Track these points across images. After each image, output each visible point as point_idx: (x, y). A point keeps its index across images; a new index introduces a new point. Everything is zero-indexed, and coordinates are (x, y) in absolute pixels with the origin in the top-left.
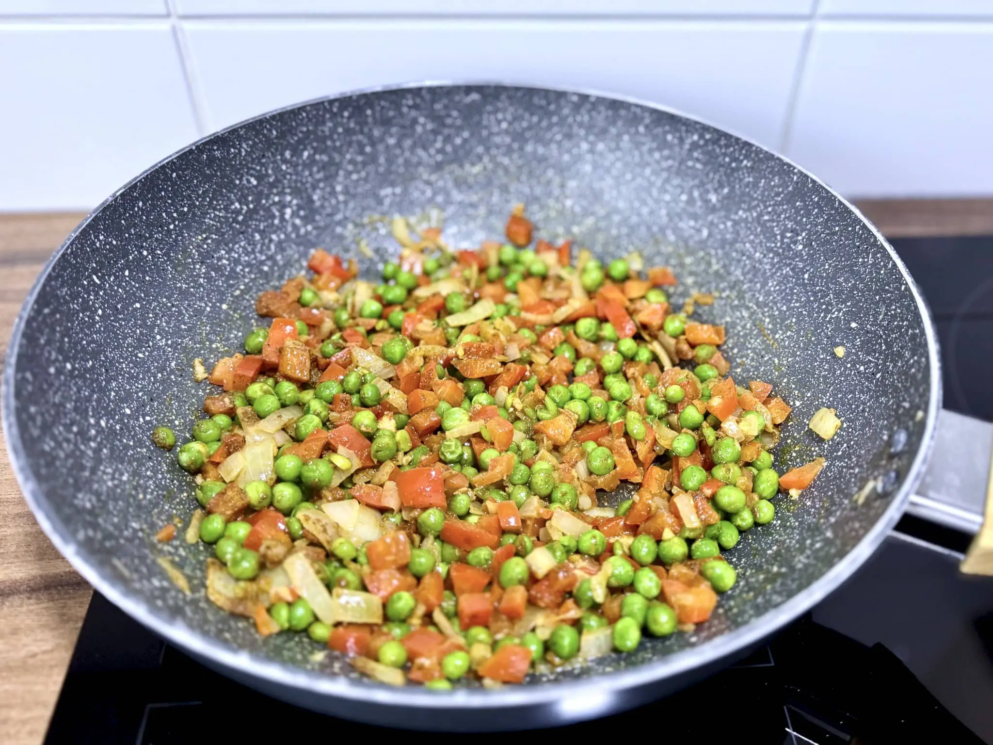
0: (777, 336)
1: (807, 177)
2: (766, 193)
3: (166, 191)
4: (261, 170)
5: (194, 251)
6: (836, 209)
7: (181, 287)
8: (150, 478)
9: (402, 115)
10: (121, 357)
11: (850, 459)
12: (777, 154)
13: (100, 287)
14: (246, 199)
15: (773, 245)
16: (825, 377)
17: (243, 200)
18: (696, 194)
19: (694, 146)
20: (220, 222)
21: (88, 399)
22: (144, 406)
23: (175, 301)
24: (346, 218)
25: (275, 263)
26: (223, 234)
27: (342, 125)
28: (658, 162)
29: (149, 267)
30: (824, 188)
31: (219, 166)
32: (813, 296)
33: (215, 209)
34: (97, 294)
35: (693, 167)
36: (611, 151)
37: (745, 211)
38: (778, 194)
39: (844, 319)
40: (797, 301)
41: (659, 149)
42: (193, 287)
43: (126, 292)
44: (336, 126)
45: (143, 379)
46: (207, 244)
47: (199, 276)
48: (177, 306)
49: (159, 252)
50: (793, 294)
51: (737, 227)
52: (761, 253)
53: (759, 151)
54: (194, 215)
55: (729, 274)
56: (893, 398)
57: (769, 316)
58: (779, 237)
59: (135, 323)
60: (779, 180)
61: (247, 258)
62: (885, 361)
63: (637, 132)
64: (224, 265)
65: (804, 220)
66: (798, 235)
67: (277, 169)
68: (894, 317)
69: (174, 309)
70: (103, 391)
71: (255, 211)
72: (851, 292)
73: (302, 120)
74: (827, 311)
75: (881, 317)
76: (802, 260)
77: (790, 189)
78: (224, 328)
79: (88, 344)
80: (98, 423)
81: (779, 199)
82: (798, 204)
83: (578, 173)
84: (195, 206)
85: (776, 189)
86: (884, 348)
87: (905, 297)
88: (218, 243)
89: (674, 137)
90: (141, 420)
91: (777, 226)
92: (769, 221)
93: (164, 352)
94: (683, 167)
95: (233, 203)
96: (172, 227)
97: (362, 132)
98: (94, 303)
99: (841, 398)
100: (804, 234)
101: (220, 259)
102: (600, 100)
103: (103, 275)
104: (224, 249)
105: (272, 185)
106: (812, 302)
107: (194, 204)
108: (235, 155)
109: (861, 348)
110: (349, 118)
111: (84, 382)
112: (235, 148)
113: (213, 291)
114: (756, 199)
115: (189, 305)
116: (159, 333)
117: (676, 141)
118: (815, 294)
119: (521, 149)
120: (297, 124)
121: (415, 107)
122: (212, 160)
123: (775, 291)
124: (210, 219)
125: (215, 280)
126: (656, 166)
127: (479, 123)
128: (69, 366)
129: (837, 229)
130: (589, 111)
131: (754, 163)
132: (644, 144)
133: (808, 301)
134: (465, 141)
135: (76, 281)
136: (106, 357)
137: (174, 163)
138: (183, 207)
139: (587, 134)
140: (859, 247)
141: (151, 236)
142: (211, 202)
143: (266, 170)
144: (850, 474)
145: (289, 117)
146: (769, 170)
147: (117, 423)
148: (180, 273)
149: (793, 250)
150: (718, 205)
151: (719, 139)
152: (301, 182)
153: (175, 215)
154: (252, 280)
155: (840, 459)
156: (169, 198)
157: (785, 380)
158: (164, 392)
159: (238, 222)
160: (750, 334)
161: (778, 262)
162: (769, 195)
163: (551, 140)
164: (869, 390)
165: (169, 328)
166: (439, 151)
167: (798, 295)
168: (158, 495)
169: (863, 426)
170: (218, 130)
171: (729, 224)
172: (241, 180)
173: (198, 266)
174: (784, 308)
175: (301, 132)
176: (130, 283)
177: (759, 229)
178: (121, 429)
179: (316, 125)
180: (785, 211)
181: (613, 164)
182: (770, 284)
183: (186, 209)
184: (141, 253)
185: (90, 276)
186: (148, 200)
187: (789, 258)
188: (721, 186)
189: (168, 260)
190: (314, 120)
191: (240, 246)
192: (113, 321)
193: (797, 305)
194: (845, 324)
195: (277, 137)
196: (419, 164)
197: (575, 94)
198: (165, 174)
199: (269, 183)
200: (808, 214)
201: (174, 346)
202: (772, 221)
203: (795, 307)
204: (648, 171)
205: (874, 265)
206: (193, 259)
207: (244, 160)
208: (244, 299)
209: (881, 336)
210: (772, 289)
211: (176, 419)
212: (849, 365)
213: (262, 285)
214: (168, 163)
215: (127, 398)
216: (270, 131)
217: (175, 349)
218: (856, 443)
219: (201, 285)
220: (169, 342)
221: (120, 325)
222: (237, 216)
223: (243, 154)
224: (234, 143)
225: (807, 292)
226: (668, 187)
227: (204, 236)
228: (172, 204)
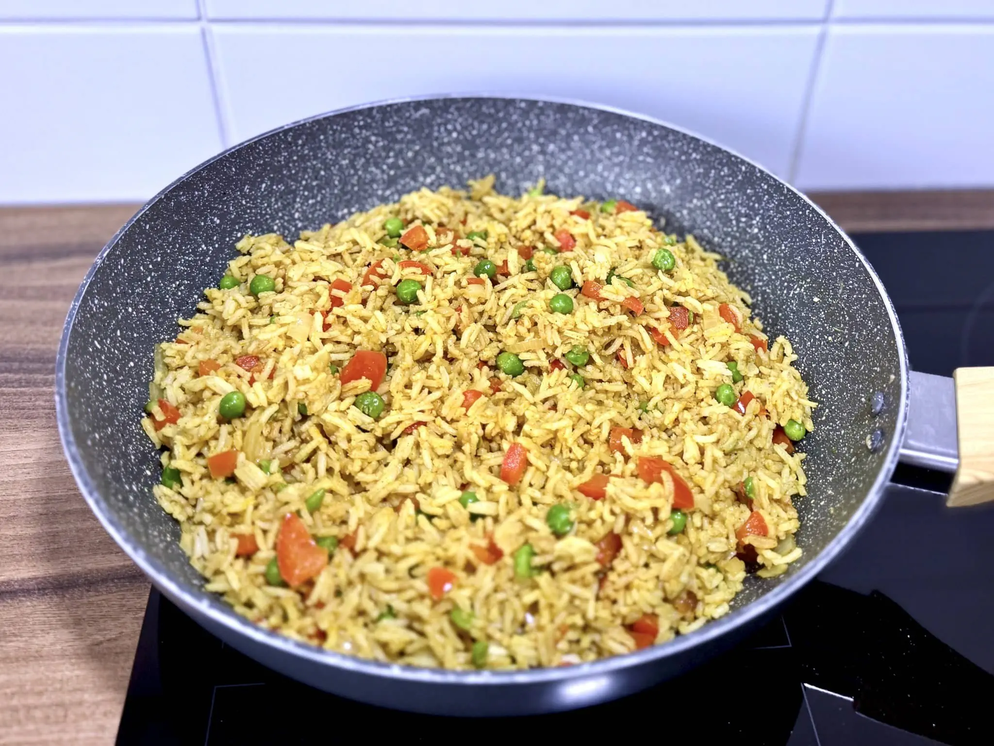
1: (754, 167)
2: (717, 183)
3: (141, 244)
4: (222, 209)
5: (170, 300)
6: (785, 196)
9: (354, 136)
10: (130, 419)
11: (835, 423)
12: (724, 148)
13: (101, 352)
14: (211, 240)
15: (730, 230)
17: (208, 241)
18: (649, 186)
19: (643, 142)
20: (190, 266)
21: (118, 466)
26: (194, 279)
27: (297, 153)
28: (609, 159)
29: (135, 323)
30: (771, 177)
31: (186, 211)
33: (184, 254)
34: (100, 359)
35: (644, 161)
36: (563, 151)
37: (698, 199)
38: (729, 183)
39: (806, 295)
40: (760, 281)
41: (608, 146)
43: (121, 352)
44: (291, 155)
46: (181, 291)
49: (141, 306)
50: (754, 274)
51: (694, 215)
52: (720, 237)
53: (706, 145)
54: (167, 263)
56: (863, 363)
58: (734, 222)
59: (133, 382)
60: (729, 170)
62: (850, 330)
63: (587, 132)
65: (756, 205)
66: (752, 219)
67: (237, 205)
68: (852, 291)
70: (125, 456)
71: (221, 250)
72: (809, 269)
73: (258, 153)
74: (789, 288)
75: (840, 291)
76: (759, 242)
77: (740, 178)
79: (104, 411)
80: (131, 488)
81: (730, 187)
82: (749, 191)
83: (531, 173)
84: (167, 254)
85: (726, 179)
86: (847, 319)
87: (861, 273)
88: (190, 288)
89: (623, 135)
91: (731, 212)
92: (723, 207)
94: (634, 162)
95: (200, 246)
96: (149, 279)
97: (316, 157)
98: (99, 369)
99: (816, 367)
100: (758, 219)
102: (548, 105)
103: (102, 339)
104: (196, 294)
105: (234, 222)
106: (774, 280)
107: (166, 252)
108: (199, 196)
109: (826, 319)
110: (303, 146)
112: (198, 191)
114: (708, 188)
117: (625, 138)
118: (775, 273)
119: (473, 156)
120: (255, 158)
121: (366, 127)
122: (179, 204)
123: (738, 272)
124: (181, 265)
126: (607, 162)
127: (429, 136)
128: (96, 436)
129: (788, 213)
130: (538, 116)
131: (703, 155)
132: (594, 143)
133: (770, 279)
134: (417, 153)
135: (85, 350)
136: (119, 421)
137: (147, 215)
138: (157, 257)
139: (537, 137)
140: (811, 229)
141: (133, 292)
142: (180, 248)
143: (228, 208)
144: (837, 435)
145: (247, 152)
146: (717, 161)
148: (161, 324)
149: (748, 233)
151: (667, 136)
152: (260, 214)
153: (151, 266)
155: (825, 423)
156: (145, 250)
159: (206, 264)
161: (736, 246)
162: (720, 184)
163: (502, 145)
164: (841, 358)
166: (390, 167)
167: (760, 275)
169: (841, 392)
171: (685, 212)
172: (205, 221)
173: (176, 315)
175: (258, 165)
176: (123, 343)
177: (714, 216)
179: (272, 156)
180: (737, 198)
181: (565, 163)
182: (732, 266)
183: (159, 259)
184: (126, 310)
185: (92, 343)
186: (127, 257)
187: (747, 241)
188: (673, 177)
189: (150, 313)
190: (270, 152)
192: (116, 384)
193: (761, 284)
194: (808, 299)
195: (236, 174)
196: (373, 181)
197: (522, 101)
198: (140, 226)
199: (231, 219)
200: (759, 200)
202: (726, 207)
203: (758, 286)
204: (600, 168)
205: (827, 244)
206: (170, 308)
207: (207, 200)
209: (843, 308)
210: (735, 270)
212: (817, 337)
214: (142, 216)
216: (230, 168)
218: (837, 407)
221: (122, 387)
222: (204, 258)
223: (206, 195)
224: (197, 185)
226: (622, 181)
227: (178, 283)
228: (146, 257)
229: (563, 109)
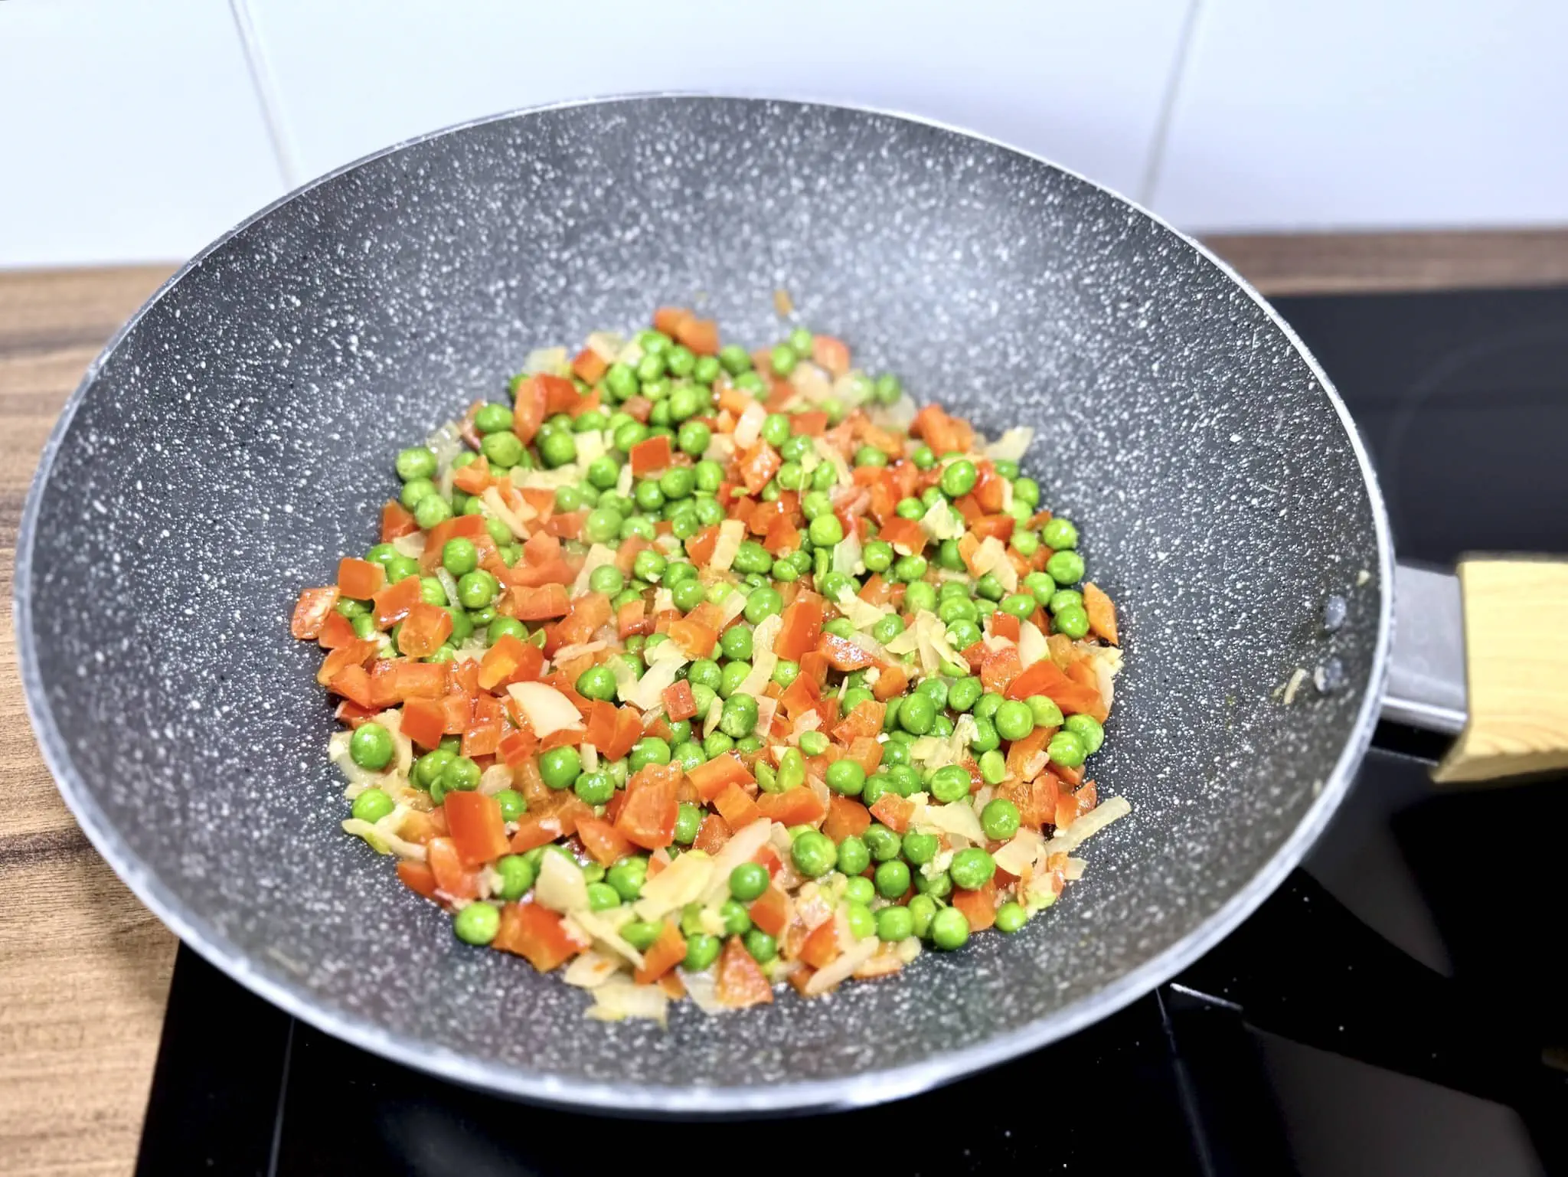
0: (1118, 458)
1: (1148, 219)
2: (1086, 244)
3: (170, 341)
4: (303, 282)
5: (227, 430)
6: (1197, 268)
7: (220, 491)
8: (257, 802)
9: (507, 163)
10: (163, 621)
11: (1256, 635)
12: (1101, 185)
13: (108, 518)
14: (289, 332)
15: (1100, 322)
16: (1197, 514)
17: (285, 334)
18: (976, 248)
19: (969, 175)
20: (256, 374)
21: (139, 701)
22: (214, 690)
23: (217, 513)
24: (441, 337)
25: (348, 426)
26: (265, 394)
27: (417, 190)
28: (914, 202)
29: (168, 468)
30: (1176, 237)
31: (241, 286)
32: (1167, 395)
33: (245, 356)
34: (106, 531)
35: (968, 208)
36: (840, 188)
37: (1054, 271)
38: (1104, 245)
39: (1220, 430)
40: (1144, 405)
41: (914, 181)
42: (237, 487)
43: (145, 516)
44: (408, 194)
45: (202, 648)
46: (245, 414)
47: (242, 468)
48: (220, 522)
49: (177, 441)
50: (1136, 394)
51: (1044, 297)
52: (1084, 334)
53: (1071, 181)
54: (217, 371)
55: (1037, 368)
56: (1311, 546)
57: (1104, 429)
58: (1109, 310)
59: (169, 562)
60: (1105, 224)
61: (305, 426)
62: (1291, 492)
63: (878, 156)
64: (274, 442)
65: (1147, 283)
66: (1138, 305)
67: (329, 277)
68: (1300, 427)
69: (217, 527)
70: (154, 681)
71: (304, 348)
72: (1227, 388)
73: (355, 191)
74: (1192, 419)
75: (1278, 427)
76: (1146, 343)
77: (1123, 237)
78: (295, 542)
79: (115, 612)
80: (163, 735)
81: (1107, 252)
82: (1136, 259)
83: (789, 225)
84: (217, 357)
85: (1101, 238)
86: (1287, 472)
87: (1316, 399)
88: (259, 409)
89: (936, 163)
90: (217, 713)
91: (1106, 292)
92: (1092, 285)
93: (220, 598)
94: (953, 208)
95: (270, 342)
96: (188, 397)
97: (449, 198)
98: (106, 545)
99: (1228, 545)
100: (1148, 305)
101: (266, 434)
102: (818, 111)
103: (108, 498)
104: (270, 418)
105: (324, 303)
106: (1167, 405)
107: (214, 354)
108: (263, 264)
109: (1251, 470)
110: (427, 178)
111: (127, 675)
112: (261, 253)
113: (268, 487)
114: (1071, 253)
115: (237, 517)
116: (206, 571)
117: (940, 169)
118: (1171, 393)
119: (698, 195)
120: (350, 200)
121: (527, 146)
122: (229, 277)
123: (1109, 391)
124: (242, 373)
125: (268, 469)
126: (909, 208)
127: (627, 162)
128: (100, 657)
129: (1199, 296)
130: (801, 131)
131: (1065, 198)
132: (890, 175)
133: (1161, 404)
134: (609, 191)
135: (74, 519)
136: (144, 627)
137: (175, 295)
138: (199, 362)
139: (800, 166)
140: (1235, 324)
141: (162, 419)
142: (238, 347)
143: (312, 281)
144: (1260, 657)
145: (336, 190)
146: (1087, 210)
147: (187, 727)
148: (215, 468)
149: (1131, 328)
150: (1012, 265)
151: (1007, 165)
152: (366, 289)
153: (189, 377)
154: (320, 459)
155: (1239, 634)
156: (177, 351)
157: (1139, 522)
158: (236, 662)
159: (282, 371)
160: (1078, 455)
161: (1110, 348)
162: (1089, 247)
163: (743, 178)
164: (1272, 534)
165: (218, 558)
166: (568, 213)
167: (1145, 396)
168: (277, 826)
169: (1268, 588)
170: (231, 229)
171: (1031, 292)
172: (276, 302)
173: (237, 453)
174: (1126, 416)
175: (358, 211)
176: (148, 501)
177: (1077, 299)
178: (196, 735)
179: (378, 196)
180: (1117, 270)
181: (844, 209)
182: (1101, 381)
183: (203, 365)
184: (151, 449)
185: (90, 506)
186: (146, 363)
187: (1128, 341)
188: (1015, 235)
189: (193, 451)
190: (374, 189)
191: (293, 408)
192: (138, 567)
193: (1145, 410)
194: (1222, 437)
195: (322, 225)
196: (541, 235)
197: (774, 103)
198: (164, 313)
199: (319, 299)
200: (1153, 275)
201: (231, 586)
202: (1098, 285)
203: (1141, 414)
204: (898, 218)
205: (1261, 350)
207: (277, 269)
208: (314, 491)
209: (1280, 456)
210: (1104, 388)
211: (264, 701)
212: (1233, 498)
213: (336, 463)
214: (165, 296)
215: (187, 685)
216: (310, 217)
217: (235, 590)
218: (1261, 611)
219: (248, 481)
220: (224, 581)
221: (150, 570)
222: (280, 360)
223: (275, 260)
224: (259, 245)
225: (1158, 390)
226: (932, 241)
227: (238, 402)
228: (181, 361)
229: (841, 117)
